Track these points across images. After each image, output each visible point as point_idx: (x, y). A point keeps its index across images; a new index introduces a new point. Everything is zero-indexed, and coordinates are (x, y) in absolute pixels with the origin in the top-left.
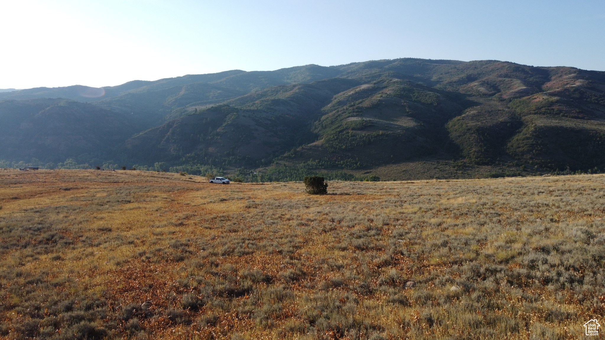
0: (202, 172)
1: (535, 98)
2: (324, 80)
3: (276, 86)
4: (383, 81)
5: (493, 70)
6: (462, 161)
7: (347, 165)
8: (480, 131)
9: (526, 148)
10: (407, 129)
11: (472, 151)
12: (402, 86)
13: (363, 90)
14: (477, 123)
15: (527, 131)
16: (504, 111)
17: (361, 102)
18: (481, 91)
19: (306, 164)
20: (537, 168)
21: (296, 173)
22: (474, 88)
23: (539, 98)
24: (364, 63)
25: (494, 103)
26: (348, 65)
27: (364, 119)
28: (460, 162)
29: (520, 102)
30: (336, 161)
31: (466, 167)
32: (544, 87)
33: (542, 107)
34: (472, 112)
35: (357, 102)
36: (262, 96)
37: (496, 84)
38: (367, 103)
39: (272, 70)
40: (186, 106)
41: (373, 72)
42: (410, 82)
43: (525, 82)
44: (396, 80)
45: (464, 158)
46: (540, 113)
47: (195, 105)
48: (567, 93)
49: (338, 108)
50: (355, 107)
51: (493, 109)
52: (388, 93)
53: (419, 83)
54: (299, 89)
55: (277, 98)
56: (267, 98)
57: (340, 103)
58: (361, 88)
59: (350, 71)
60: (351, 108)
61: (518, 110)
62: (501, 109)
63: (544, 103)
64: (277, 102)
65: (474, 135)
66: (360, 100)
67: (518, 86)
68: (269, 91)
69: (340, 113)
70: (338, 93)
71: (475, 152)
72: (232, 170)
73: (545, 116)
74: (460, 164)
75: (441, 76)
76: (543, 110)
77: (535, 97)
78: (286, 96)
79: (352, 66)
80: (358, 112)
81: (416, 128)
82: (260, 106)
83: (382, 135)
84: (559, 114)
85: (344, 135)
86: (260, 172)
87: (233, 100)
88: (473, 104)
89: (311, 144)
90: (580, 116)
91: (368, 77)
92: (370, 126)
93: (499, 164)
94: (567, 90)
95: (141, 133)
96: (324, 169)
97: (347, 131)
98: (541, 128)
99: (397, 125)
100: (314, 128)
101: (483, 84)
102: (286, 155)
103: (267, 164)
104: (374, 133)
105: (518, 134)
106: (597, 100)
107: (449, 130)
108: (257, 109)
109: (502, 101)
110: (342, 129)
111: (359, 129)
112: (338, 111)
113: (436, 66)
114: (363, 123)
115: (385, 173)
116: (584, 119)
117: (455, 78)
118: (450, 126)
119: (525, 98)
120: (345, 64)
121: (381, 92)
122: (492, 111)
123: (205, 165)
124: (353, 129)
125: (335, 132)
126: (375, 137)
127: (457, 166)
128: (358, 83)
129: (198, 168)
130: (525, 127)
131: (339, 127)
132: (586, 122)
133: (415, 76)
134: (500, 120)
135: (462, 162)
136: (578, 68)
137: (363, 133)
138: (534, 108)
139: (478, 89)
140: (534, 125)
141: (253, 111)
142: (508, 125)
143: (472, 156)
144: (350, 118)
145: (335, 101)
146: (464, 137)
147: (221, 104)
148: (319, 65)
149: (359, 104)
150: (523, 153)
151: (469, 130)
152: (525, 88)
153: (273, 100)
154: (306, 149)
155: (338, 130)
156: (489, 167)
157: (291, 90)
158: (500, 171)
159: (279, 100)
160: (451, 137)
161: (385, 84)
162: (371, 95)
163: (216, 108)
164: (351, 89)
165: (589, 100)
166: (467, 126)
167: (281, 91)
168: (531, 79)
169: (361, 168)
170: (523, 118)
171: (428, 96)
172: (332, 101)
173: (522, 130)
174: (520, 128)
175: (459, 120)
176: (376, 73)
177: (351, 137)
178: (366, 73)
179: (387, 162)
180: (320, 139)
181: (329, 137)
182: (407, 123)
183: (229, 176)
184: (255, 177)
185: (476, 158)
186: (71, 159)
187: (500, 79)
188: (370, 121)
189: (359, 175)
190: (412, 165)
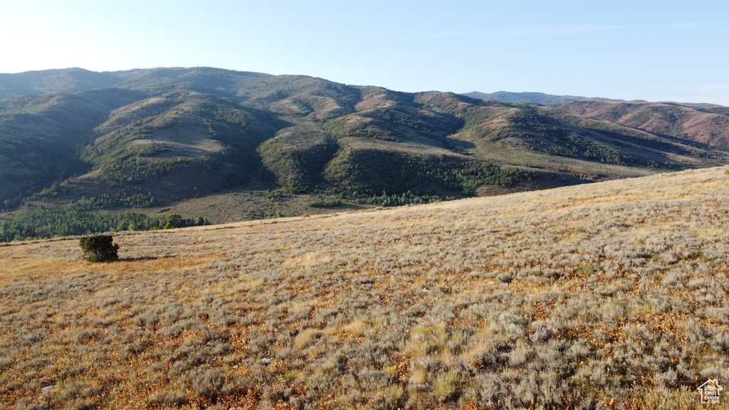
1: (350, 119)
2: (95, 89)
4: (178, 94)
5: (305, 87)
7: (136, 203)
8: (296, 155)
9: (344, 173)
10: (212, 155)
11: (288, 179)
12: (202, 102)
13: (152, 104)
14: (292, 147)
15: (343, 155)
16: (319, 133)
17: (150, 121)
18: (293, 109)
19: (75, 204)
20: (356, 195)
21: (61, 218)
23: (353, 120)
24: (150, 70)
25: (308, 123)
26: (129, 71)
27: (156, 142)
28: (276, 192)
29: (335, 123)
30: (120, 198)
31: (283, 197)
32: (357, 107)
33: (357, 129)
34: (286, 134)
37: (308, 103)
38: (158, 122)
41: (164, 82)
42: (211, 96)
43: (338, 101)
44: (195, 93)
45: (280, 186)
46: (355, 136)
48: (379, 114)
49: (119, 127)
50: (142, 127)
51: (307, 130)
52: (186, 109)
53: (224, 98)
54: (58, 100)
55: (23, 113)
56: (8, 112)
57: (121, 121)
58: (149, 102)
59: (132, 79)
60: (138, 128)
61: (333, 132)
62: (316, 130)
63: (358, 124)
64: (25, 118)
65: (289, 160)
66: (149, 118)
69: (121, 134)
70: (117, 107)
73: (360, 138)
75: (248, 91)
76: (358, 132)
77: (349, 117)
78: (39, 110)
79: (134, 73)
80: (145, 133)
81: (223, 153)
83: (181, 162)
84: (373, 136)
85: (129, 163)
88: (286, 125)
89: (82, 177)
90: (392, 138)
91: (156, 88)
92: (165, 151)
93: (318, 192)
94: (378, 111)
96: (104, 208)
97: (133, 158)
98: (357, 152)
99: (199, 149)
100: (85, 153)
101: (295, 102)
102: (43, 192)
103: (13, 207)
104: (171, 160)
105: (335, 158)
106: (405, 121)
107: (261, 155)
109: (316, 121)
110: (126, 155)
111: (150, 155)
112: (119, 132)
113: (242, 78)
114: (154, 148)
115: (188, 210)
116: (396, 141)
117: (265, 94)
118: (262, 150)
119: (339, 119)
120: (124, 70)
121: (175, 108)
122: (307, 133)
124: (142, 155)
125: (116, 160)
126: (173, 164)
127: (274, 196)
128: (145, 96)
130: (341, 151)
131: (122, 152)
132: (397, 144)
133: (217, 89)
134: (316, 143)
136: (387, 88)
137: (156, 160)
138: (349, 129)
139: (290, 107)
140: (350, 148)
142: (324, 148)
143: (289, 184)
144: (136, 141)
145: (114, 118)
146: (279, 163)
148: (87, 69)
149: (147, 122)
150: (341, 179)
151: (283, 154)
152: (338, 107)
153: (16, 116)
154: (75, 183)
155: (121, 156)
157: (46, 102)
158: (320, 200)
159: (26, 116)
160: (264, 163)
161: (180, 98)
162: (163, 111)
164: (135, 103)
165: (398, 121)
166: (281, 150)
167: (30, 103)
168: (344, 98)
169: (156, 205)
170: (339, 140)
171: (235, 114)
172: (109, 118)
173: (339, 154)
174: (336, 151)
175: (272, 143)
176: (168, 83)
177: (140, 165)
178: (153, 83)
179: (189, 196)
180: (95, 170)
181: (108, 166)
182: (211, 147)
185: (293, 187)
187: (313, 97)
188: (164, 144)
189: (153, 214)
190: (221, 198)
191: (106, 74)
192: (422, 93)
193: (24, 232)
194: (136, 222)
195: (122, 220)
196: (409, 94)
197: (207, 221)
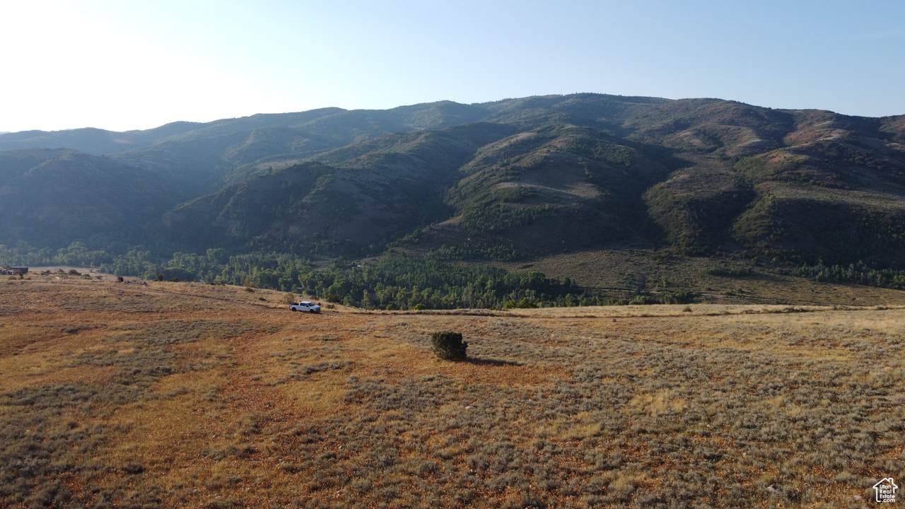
0: (279, 264)
1: (774, 157)
2: (463, 124)
3: (392, 134)
4: (551, 128)
5: (712, 114)
6: (667, 249)
7: (496, 255)
8: (693, 205)
9: (760, 232)
10: (586, 202)
11: (681, 235)
12: (580, 136)
13: (522, 140)
14: (689, 194)
15: (762, 206)
16: (728, 175)
17: (518, 160)
18: (694, 144)
19: (436, 252)
20: (776, 262)
21: (420, 267)
23: (780, 157)
24: (522, 99)
25: (714, 163)
26: (500, 102)
27: (523, 185)
28: (663, 252)
29: (751, 162)
30: (480, 248)
31: (672, 258)
32: (787, 139)
33: (784, 170)
34: (682, 176)
35: (513, 159)
36: (371, 147)
37: (716, 135)
38: (526, 161)
39: (386, 109)
40: (256, 162)
41: (537, 114)
42: (590, 129)
43: (759, 132)
44: (571, 126)
45: (668, 244)
46: (780, 180)
47: (268, 160)
48: (820, 150)
49: (485, 167)
50: (509, 167)
51: (712, 172)
52: (559, 146)
53: (605, 131)
54: (426, 137)
55: (392, 152)
56: (379, 152)
57: (487, 161)
58: (518, 138)
59: (501, 111)
60: (504, 168)
61: (749, 174)
62: (724, 172)
63: (786, 163)
64: (393, 158)
65: (684, 211)
66: (517, 157)
67: (750, 138)
68: (381, 140)
69: (486, 175)
70: (484, 145)
71: (686, 236)
72: (325, 260)
73: (788, 183)
74: (663, 255)
75: (637, 121)
76: (785, 174)
77: (774, 154)
78: (407, 149)
80: (513, 174)
81: (599, 200)
82: (368, 163)
83: (550, 210)
84: (808, 181)
85: (492, 209)
86: (366, 264)
87: (327, 153)
88: (684, 164)
89: (445, 223)
91: (528, 120)
92: (532, 196)
93: (721, 255)
94: (819, 145)
95: (186, 204)
96: (463, 260)
97: (497, 203)
98: (781, 202)
99: (570, 195)
100: (448, 197)
101: (698, 134)
102: (405, 238)
103: (378, 252)
104: (538, 207)
105: (748, 210)
106: (862, 160)
107: (647, 203)
108: (364, 168)
109: (725, 159)
110: (489, 200)
111: (515, 201)
112: (484, 173)
113: (630, 105)
114: (521, 192)
115: (553, 267)
116: (844, 189)
117: (658, 125)
118: (649, 197)
119: (758, 156)
120: (495, 101)
121: (547, 144)
122: (711, 175)
123: (283, 253)
124: (506, 201)
125: (479, 205)
126: (540, 213)
127: (660, 257)
128: (514, 130)
129: (274, 257)
130: (758, 200)
131: (485, 196)
132: (846, 192)
133: (599, 120)
134: (723, 189)
135: (666, 252)
136: (836, 112)
137: (521, 207)
138: (771, 171)
139: (691, 141)
140: (771, 196)
141: (357, 170)
142: (734, 196)
143: (681, 243)
144: (502, 184)
145: (480, 156)
146: (670, 214)
147: (308, 160)
148: (457, 101)
150: (756, 239)
151: (677, 203)
152: (758, 140)
153: (386, 155)
154: (437, 230)
155: (484, 201)
156: (706, 260)
157: (414, 140)
158: (722, 266)
159: (396, 155)
160: (650, 213)
161: (554, 132)
162: (532, 148)
163: (300, 166)
164: (504, 140)
165: (851, 160)
166: (674, 198)
167: (399, 141)
168: (768, 127)
169: (517, 259)
170: (756, 186)
171: (618, 151)
172: (475, 157)
173: (755, 204)
174: (751, 200)
175: (662, 188)
176: (540, 115)
177: (503, 212)
178: (525, 114)
179: (555, 251)
180: (457, 216)
181: (470, 212)
182: (586, 192)
183: (320, 270)
184: (360, 272)
185: (686, 246)
186: (78, 243)
187: (723, 127)
188: (531, 188)
189: (514, 270)
190: (593, 255)
191: (475, 106)
192: (894, 118)
193: (385, 280)
194: (495, 277)
195: (480, 273)
196: (871, 118)
197: (574, 282)
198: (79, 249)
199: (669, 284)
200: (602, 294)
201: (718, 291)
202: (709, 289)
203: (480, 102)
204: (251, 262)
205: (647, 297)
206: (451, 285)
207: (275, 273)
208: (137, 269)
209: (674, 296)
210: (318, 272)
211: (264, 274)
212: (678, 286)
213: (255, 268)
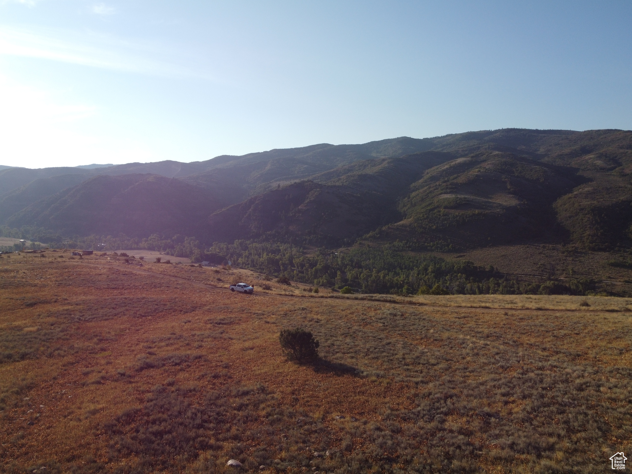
0: (282, 250)
2: (415, 153)
3: (364, 161)
4: (482, 154)
5: (613, 141)
6: (573, 245)
7: (437, 248)
8: (596, 211)
10: (508, 208)
11: (585, 234)
12: (503, 160)
13: (459, 164)
14: (593, 202)
16: (626, 188)
17: (456, 178)
18: (597, 164)
19: (391, 245)
21: (380, 255)
22: (589, 161)
24: (461, 134)
25: (614, 178)
26: (444, 137)
27: (459, 196)
28: (570, 247)
30: (425, 242)
31: (578, 252)
34: (586, 189)
36: (349, 170)
37: (616, 157)
38: (462, 179)
39: (362, 143)
41: (471, 144)
42: (512, 154)
44: (497, 152)
45: (574, 241)
47: (279, 180)
49: (430, 184)
50: (448, 183)
51: (612, 185)
52: (487, 167)
53: (524, 156)
54: (388, 163)
55: (364, 173)
56: (354, 173)
57: (433, 179)
58: (457, 162)
59: (445, 143)
60: (445, 184)
62: (623, 185)
64: (364, 177)
65: (588, 216)
66: (455, 176)
68: (356, 165)
69: (431, 189)
70: (431, 167)
71: (589, 235)
72: (313, 249)
74: (570, 249)
75: (550, 148)
78: (374, 171)
79: (447, 138)
80: (451, 188)
81: (519, 207)
82: (346, 182)
83: (479, 214)
85: (434, 214)
86: (341, 252)
87: (319, 175)
88: (587, 180)
89: (398, 223)
91: (464, 149)
92: (466, 204)
93: (620, 250)
95: (223, 210)
96: (412, 251)
97: (438, 209)
99: (495, 203)
100: (402, 205)
101: (600, 157)
103: (349, 245)
104: (469, 212)
107: (557, 210)
108: (343, 185)
109: (623, 176)
110: (433, 207)
111: (452, 208)
112: (430, 187)
113: (544, 136)
114: (457, 201)
115: (480, 257)
117: (567, 151)
118: (559, 205)
120: (440, 136)
121: (479, 166)
122: (611, 188)
123: (285, 244)
124: (446, 207)
125: (425, 210)
126: (471, 216)
127: (567, 251)
128: (452, 157)
129: (278, 246)
131: (430, 204)
133: (519, 148)
134: (621, 198)
135: (573, 247)
137: (457, 212)
139: (594, 162)
141: (338, 187)
143: (585, 240)
144: (443, 195)
145: (428, 176)
146: (576, 218)
147: (306, 179)
148: (412, 137)
149: (453, 179)
151: (582, 209)
153: (359, 176)
154: (393, 228)
155: (429, 208)
156: (607, 254)
157: (379, 165)
158: (621, 259)
159: (366, 175)
160: (559, 218)
161: (484, 157)
162: (467, 169)
163: (299, 183)
164: (445, 163)
166: (580, 206)
167: (369, 165)
169: (453, 251)
171: (534, 170)
172: (423, 177)
175: (569, 198)
176: (474, 145)
177: (443, 216)
178: (463, 145)
179: (483, 246)
180: (408, 218)
181: (419, 216)
182: (508, 201)
183: (308, 256)
184: (336, 258)
185: (590, 243)
186: (155, 235)
187: (621, 151)
188: (465, 198)
189: (450, 259)
190: (512, 249)
193: (354, 264)
194: (435, 264)
195: (424, 260)
197: (497, 269)
198: (155, 239)
199: (574, 272)
200: (520, 279)
201: (617, 279)
202: (610, 277)
203: (429, 137)
204: (263, 250)
205: (556, 283)
206: (402, 269)
207: (278, 257)
208: (188, 253)
209: (579, 282)
210: (307, 257)
211: (270, 258)
212: (582, 274)
213: (265, 254)
